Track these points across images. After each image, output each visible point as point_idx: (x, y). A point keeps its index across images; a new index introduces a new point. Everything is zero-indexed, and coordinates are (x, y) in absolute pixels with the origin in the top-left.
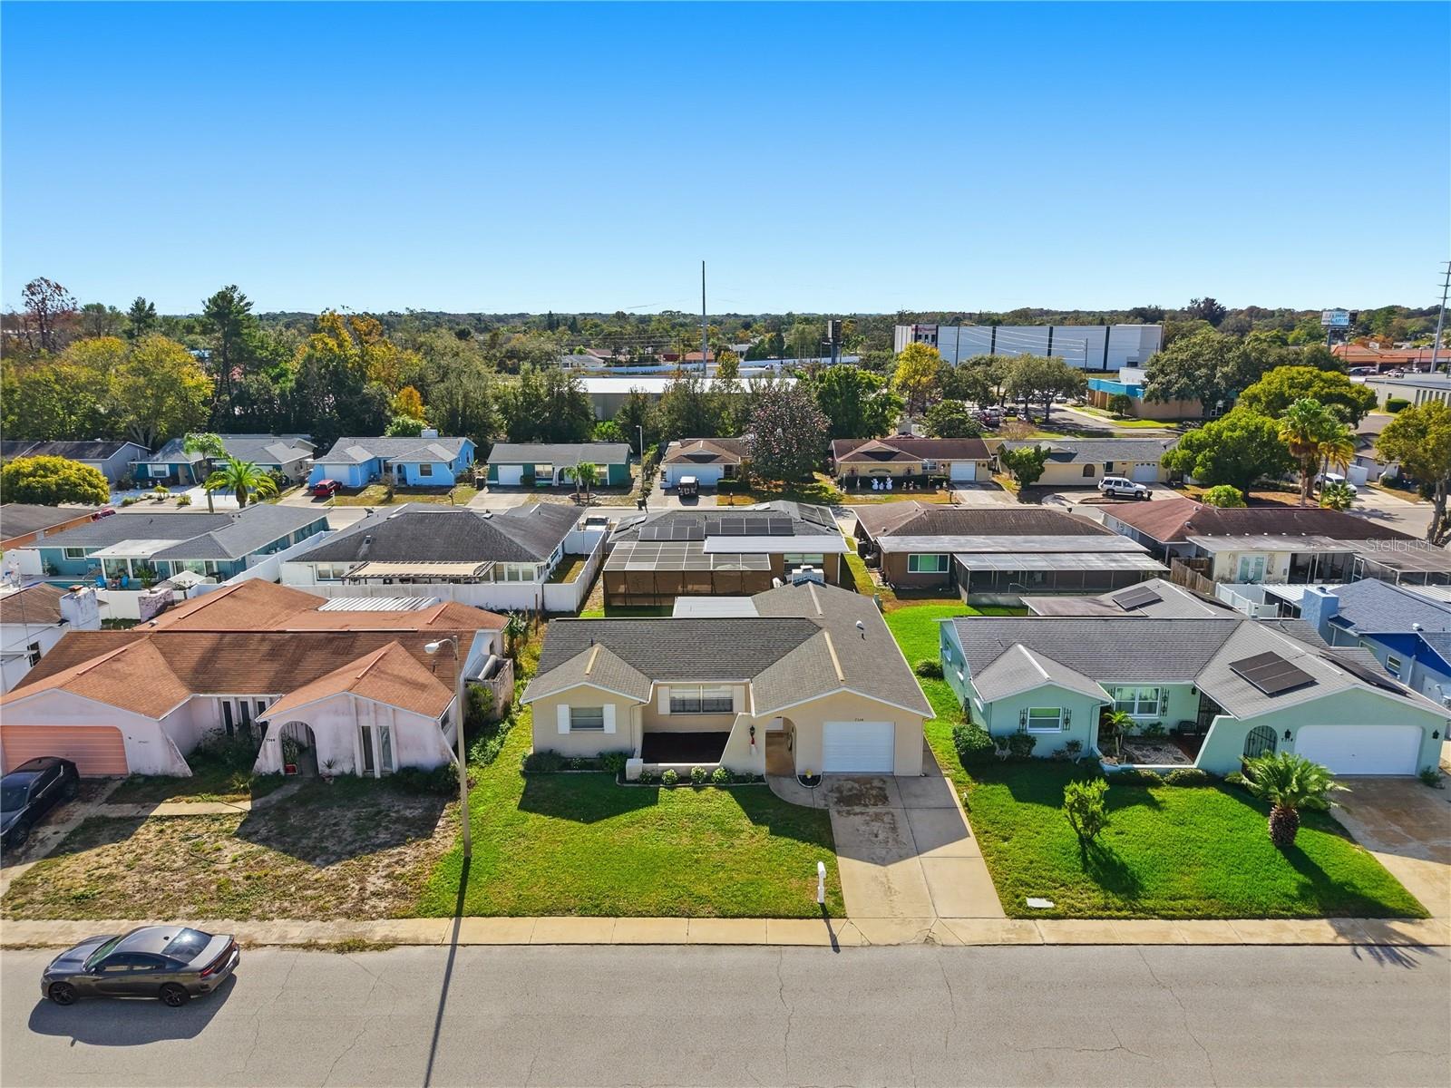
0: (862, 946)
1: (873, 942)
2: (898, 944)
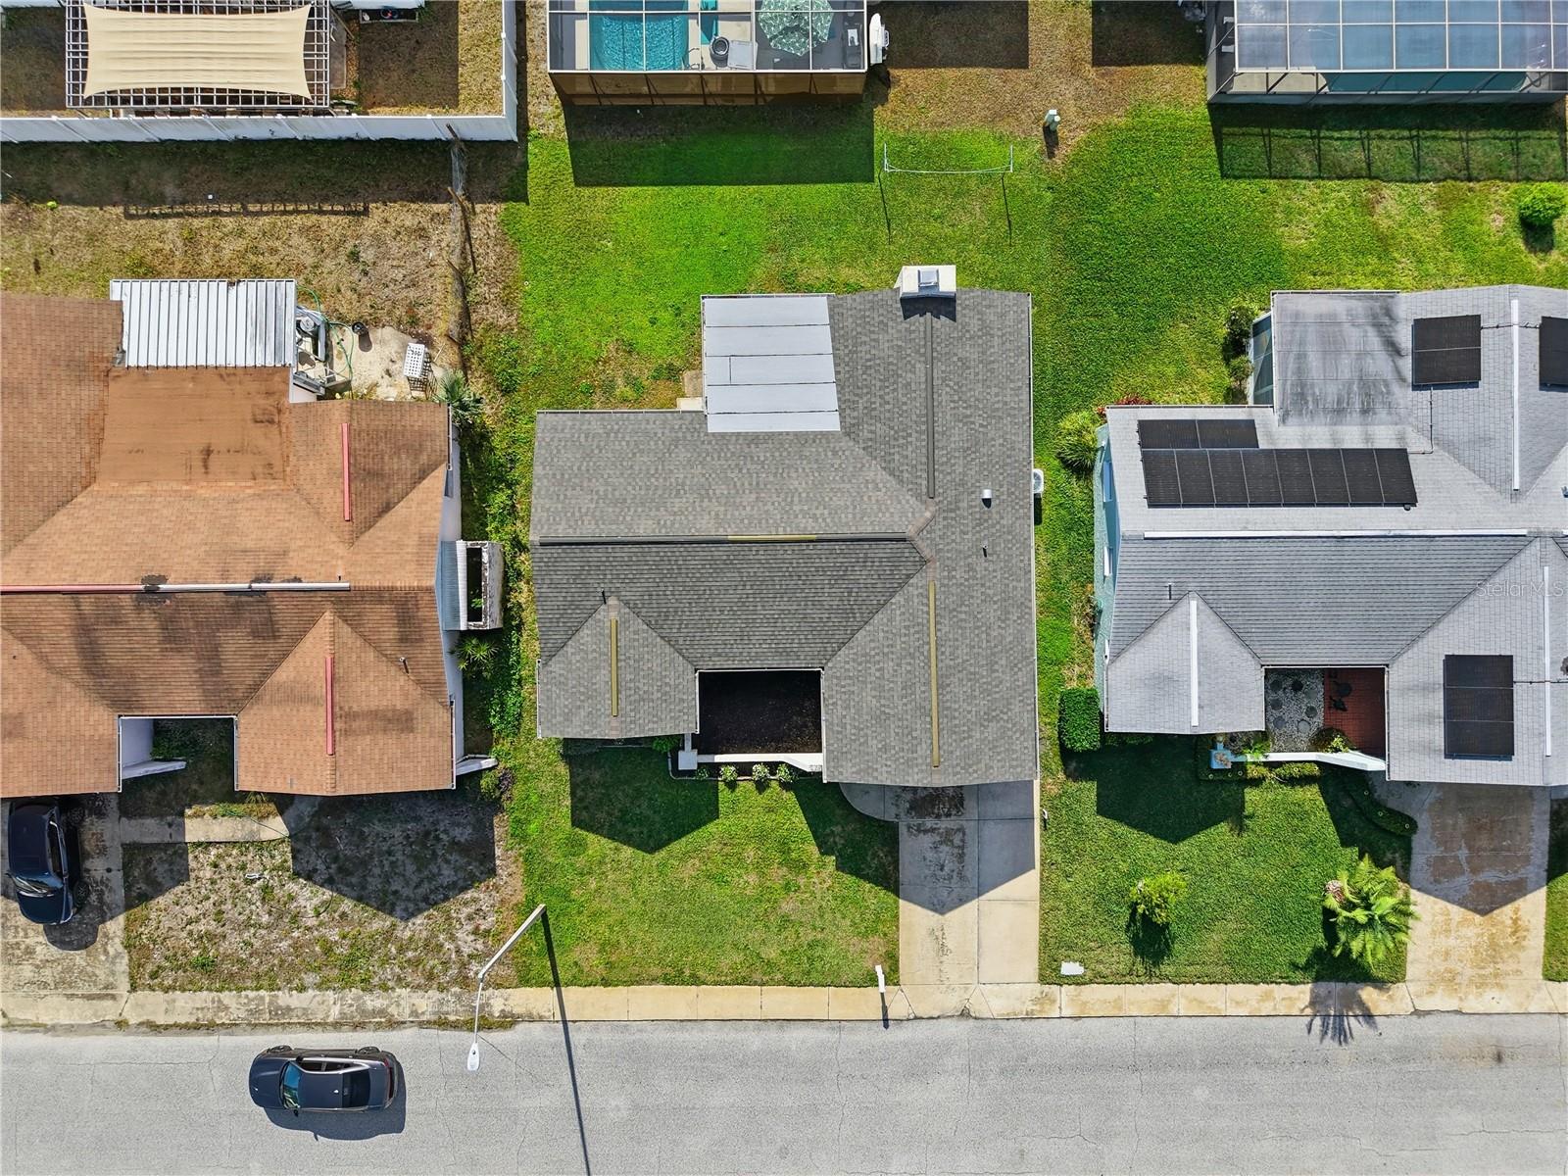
0: (908, 1020)
1: (919, 1015)
2: (939, 1017)
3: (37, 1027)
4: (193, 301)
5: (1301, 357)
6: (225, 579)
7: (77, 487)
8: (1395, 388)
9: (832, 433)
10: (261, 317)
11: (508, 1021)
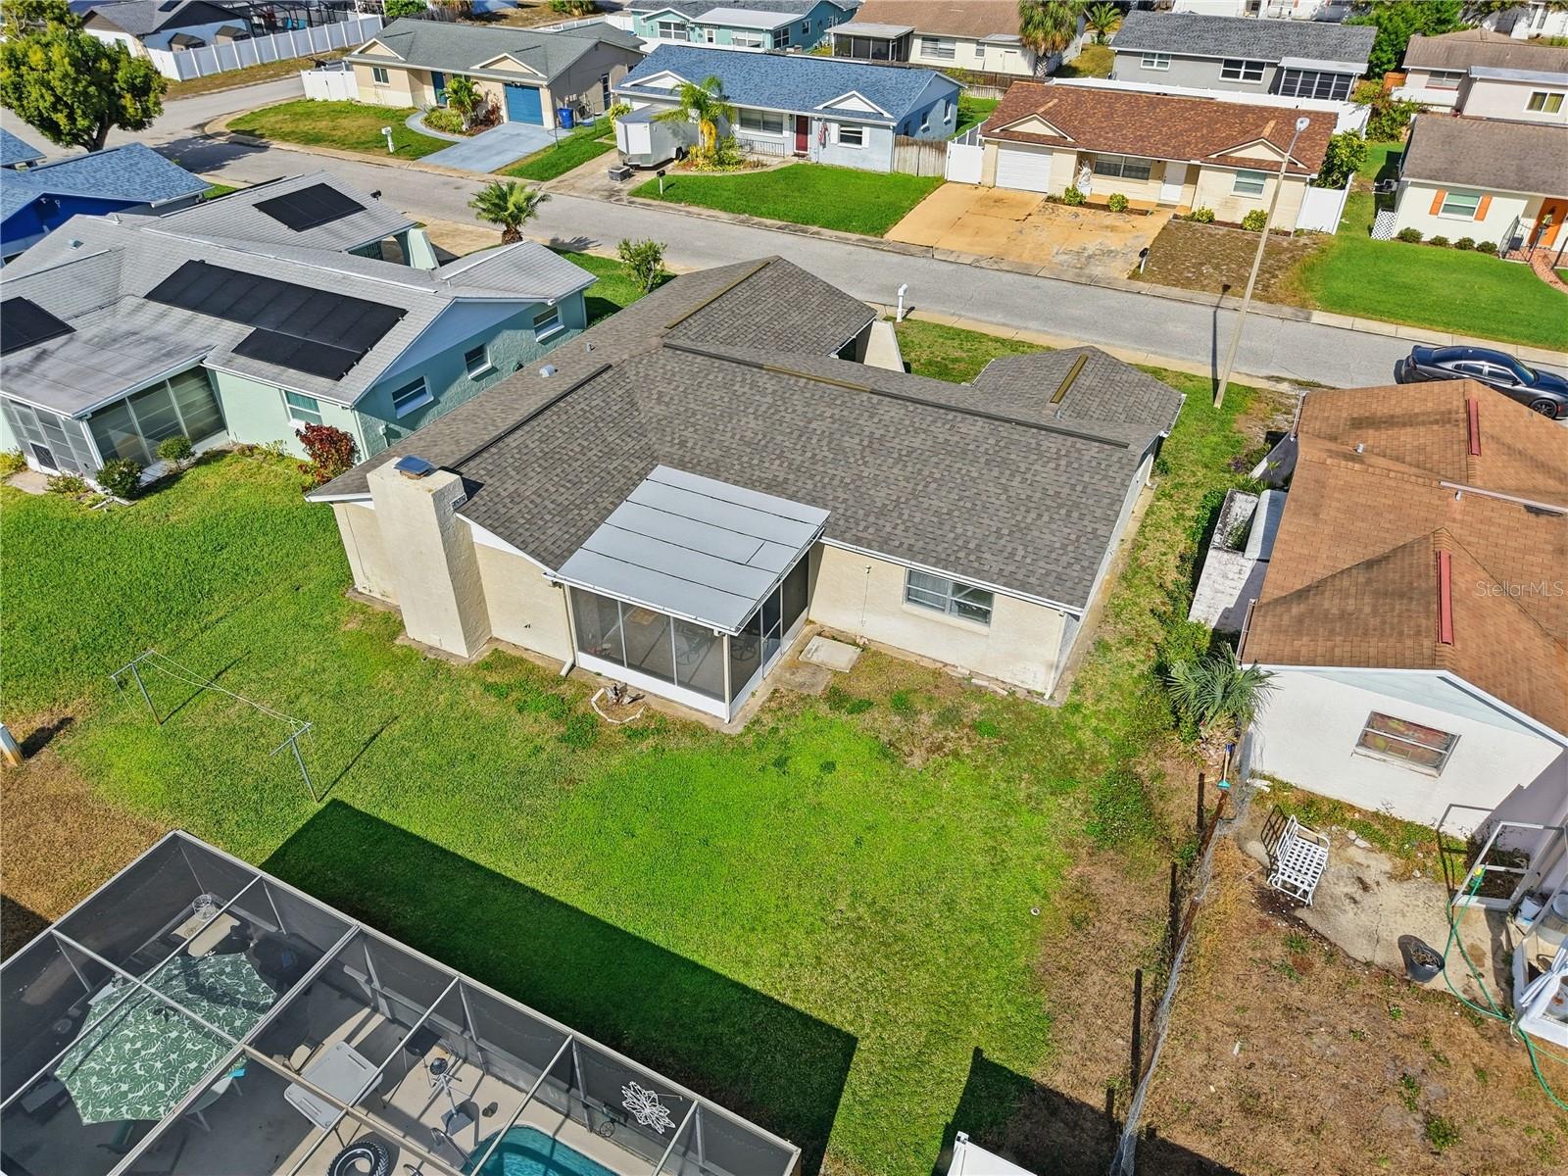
9: (670, 464)
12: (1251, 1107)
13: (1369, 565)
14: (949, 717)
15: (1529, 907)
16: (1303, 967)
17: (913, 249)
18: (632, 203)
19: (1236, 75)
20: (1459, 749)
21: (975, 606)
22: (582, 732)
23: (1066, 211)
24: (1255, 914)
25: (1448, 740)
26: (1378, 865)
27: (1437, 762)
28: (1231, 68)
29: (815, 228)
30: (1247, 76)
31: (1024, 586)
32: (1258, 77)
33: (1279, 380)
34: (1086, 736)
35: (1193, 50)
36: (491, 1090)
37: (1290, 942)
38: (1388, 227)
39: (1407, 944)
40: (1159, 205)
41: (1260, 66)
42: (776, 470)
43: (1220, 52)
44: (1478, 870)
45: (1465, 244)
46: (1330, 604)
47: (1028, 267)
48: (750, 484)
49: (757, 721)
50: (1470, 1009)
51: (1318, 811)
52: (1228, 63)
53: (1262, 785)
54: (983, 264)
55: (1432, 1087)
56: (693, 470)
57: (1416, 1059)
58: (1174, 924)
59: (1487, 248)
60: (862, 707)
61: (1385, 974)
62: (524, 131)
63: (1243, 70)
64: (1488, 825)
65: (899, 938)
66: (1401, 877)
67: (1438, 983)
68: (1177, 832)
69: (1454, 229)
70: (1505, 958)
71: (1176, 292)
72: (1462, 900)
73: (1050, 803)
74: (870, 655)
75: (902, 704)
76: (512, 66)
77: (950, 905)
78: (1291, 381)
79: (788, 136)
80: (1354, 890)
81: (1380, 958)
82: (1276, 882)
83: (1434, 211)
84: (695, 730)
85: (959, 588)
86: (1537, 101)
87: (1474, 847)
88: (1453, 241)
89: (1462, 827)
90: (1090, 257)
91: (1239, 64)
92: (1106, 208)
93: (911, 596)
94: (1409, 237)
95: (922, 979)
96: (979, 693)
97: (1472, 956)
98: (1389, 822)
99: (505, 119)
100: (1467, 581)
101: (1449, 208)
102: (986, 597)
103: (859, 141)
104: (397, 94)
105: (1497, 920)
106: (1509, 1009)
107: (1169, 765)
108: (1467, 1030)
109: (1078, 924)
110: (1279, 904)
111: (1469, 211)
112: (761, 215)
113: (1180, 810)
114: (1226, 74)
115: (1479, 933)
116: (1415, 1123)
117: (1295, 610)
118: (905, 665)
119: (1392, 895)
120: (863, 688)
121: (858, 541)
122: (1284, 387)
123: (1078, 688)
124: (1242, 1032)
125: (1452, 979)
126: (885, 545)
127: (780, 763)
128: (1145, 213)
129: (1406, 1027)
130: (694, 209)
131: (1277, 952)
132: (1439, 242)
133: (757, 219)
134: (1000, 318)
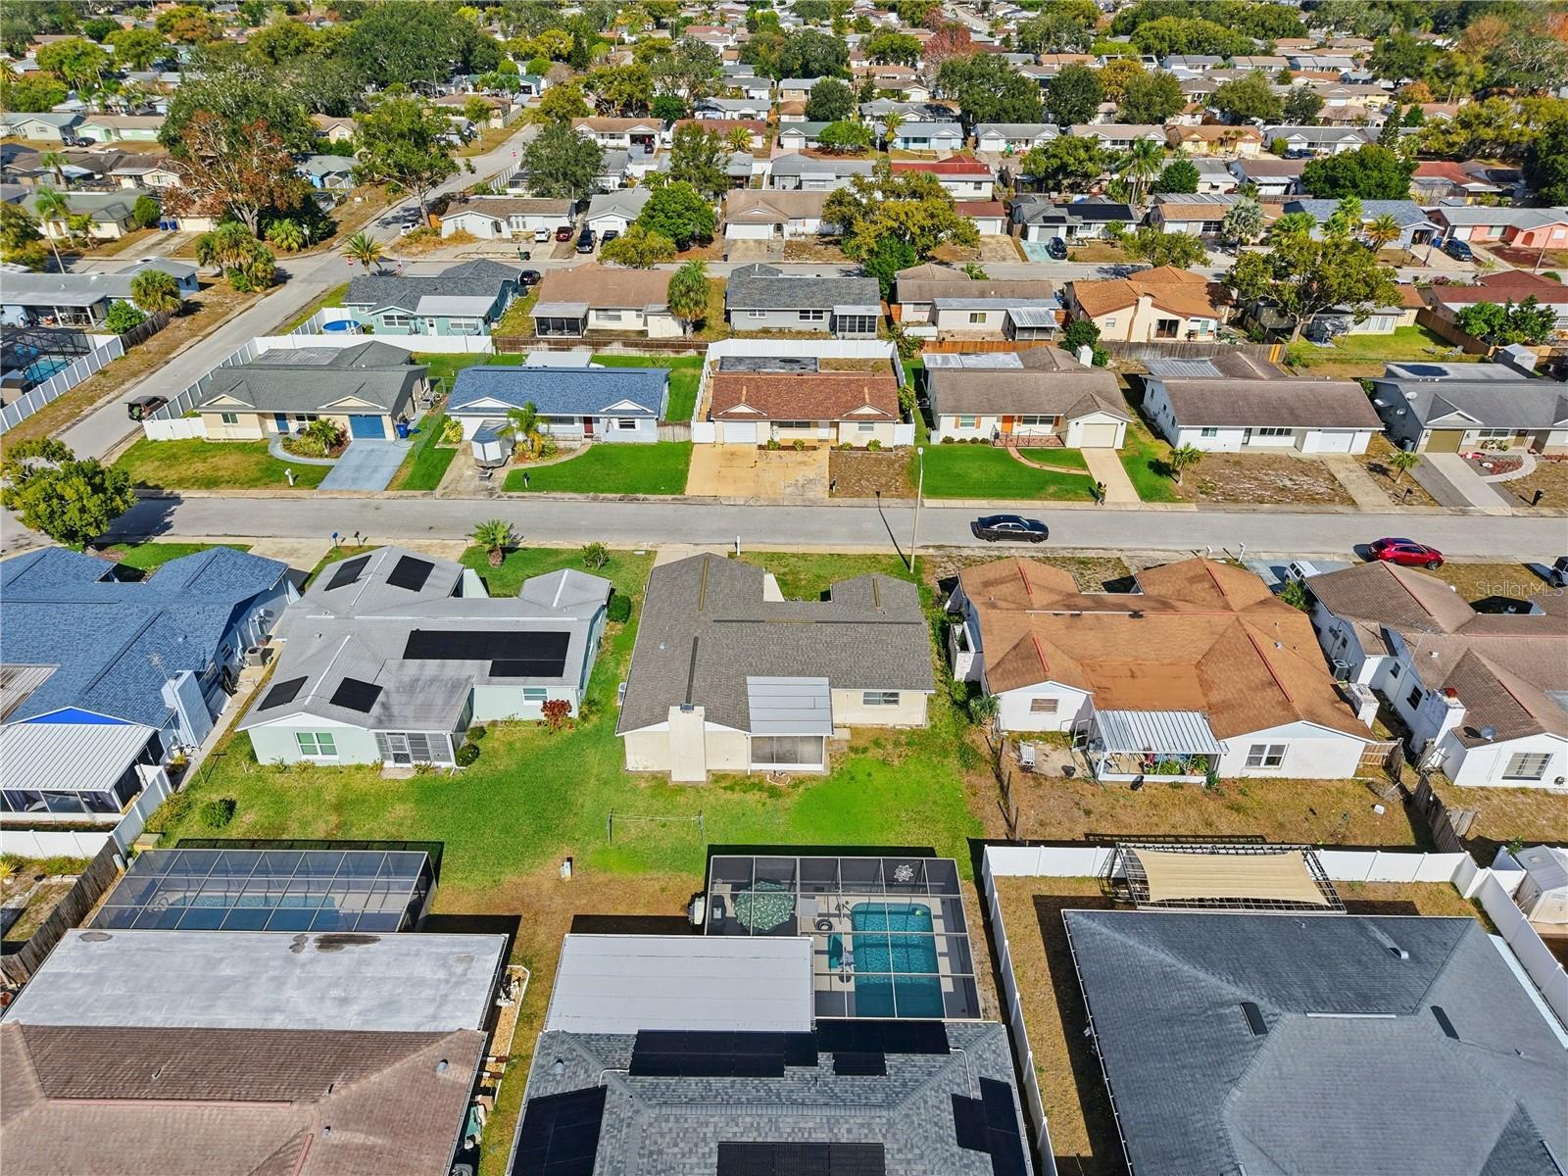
3: (1163, 550)
4: (1170, 740)
5: (446, 704)
6: (1097, 616)
7: (1203, 661)
8: (393, 689)
9: (751, 675)
10: (1123, 733)
11: (922, 547)
12: (1042, 824)
13: (1015, 648)
14: (897, 744)
15: (1091, 745)
16: (1040, 784)
17: (708, 501)
18: (510, 497)
19: (808, 318)
20: (1059, 703)
21: (892, 699)
22: (774, 793)
23: (773, 453)
24: (1021, 774)
25: (1056, 701)
26: (1048, 748)
27: (1054, 709)
28: (804, 315)
29: (641, 496)
30: (814, 318)
31: (911, 688)
32: (821, 318)
33: (927, 547)
34: (943, 735)
35: (779, 306)
36: (843, 900)
37: (1034, 779)
38: (936, 438)
39: (1063, 768)
40: (820, 441)
41: (821, 312)
42: (796, 666)
43: (795, 306)
44: (1075, 740)
45: (974, 441)
46: (1009, 666)
47: (775, 500)
48: (791, 674)
49: (833, 768)
50: (1086, 780)
51: (1026, 736)
52: (801, 312)
53: (1005, 733)
54: (751, 502)
55: (1082, 803)
56: (762, 675)
57: (1077, 797)
58: (1002, 788)
59: (984, 441)
60: (865, 750)
61: (1062, 779)
62: (375, 447)
63: (811, 314)
64: (1074, 725)
65: (927, 817)
66: (1055, 749)
67: (1075, 776)
68: (988, 757)
69: (968, 434)
70: (1090, 763)
71: (855, 501)
72: (1074, 750)
73: (946, 762)
74: (855, 730)
75: (877, 744)
76: (354, 402)
77: (935, 802)
78: (934, 547)
79: (579, 428)
80: (1044, 757)
81: (1058, 775)
82: (1023, 763)
83: (956, 427)
84: (813, 778)
85: (885, 694)
86: (973, 318)
87: (1072, 733)
88: (969, 439)
89: (1066, 728)
90: (803, 486)
91: (808, 312)
92: (792, 448)
93: (866, 702)
94: (948, 440)
95: (941, 826)
96: (901, 732)
97: (1082, 766)
98: (1045, 733)
99: (352, 438)
100: (1046, 648)
101: (962, 425)
102: (896, 695)
103: (633, 427)
104: (249, 429)
105: (1084, 753)
106: (1095, 776)
107: (974, 737)
108: (1086, 786)
109: (975, 795)
110: (1026, 769)
111: (973, 425)
112: (603, 492)
113: (985, 750)
114: (801, 317)
115: (1081, 758)
116: (1082, 813)
117: (999, 671)
118: (871, 729)
119: (1055, 756)
120: (861, 743)
121: (845, 687)
122: (931, 551)
123: (931, 719)
124: (1032, 807)
125: (1078, 773)
126: (855, 686)
127: (852, 778)
128: (815, 448)
129: (1071, 790)
130: (554, 494)
131: (1032, 783)
132: (962, 441)
133: (602, 496)
134: (782, 540)
